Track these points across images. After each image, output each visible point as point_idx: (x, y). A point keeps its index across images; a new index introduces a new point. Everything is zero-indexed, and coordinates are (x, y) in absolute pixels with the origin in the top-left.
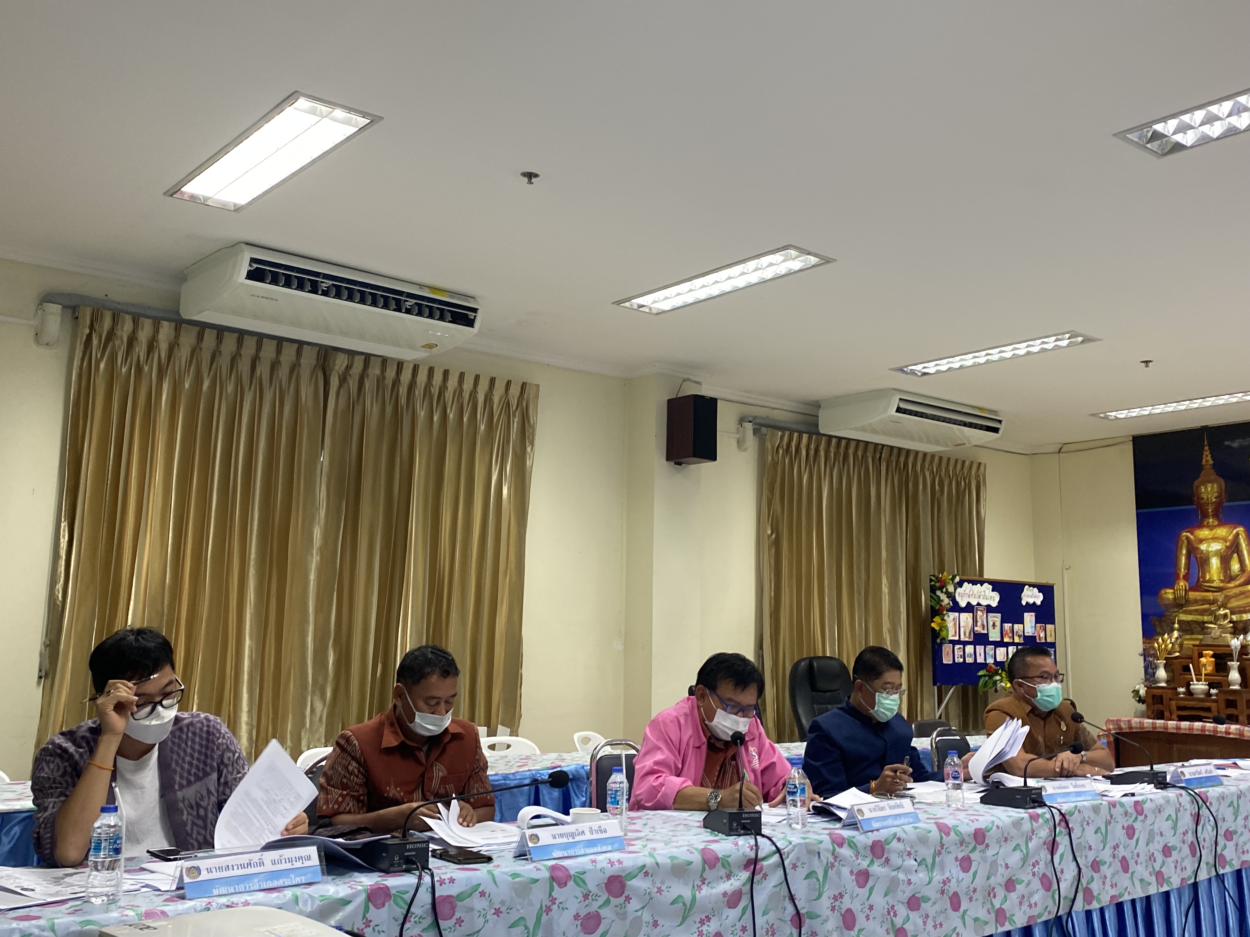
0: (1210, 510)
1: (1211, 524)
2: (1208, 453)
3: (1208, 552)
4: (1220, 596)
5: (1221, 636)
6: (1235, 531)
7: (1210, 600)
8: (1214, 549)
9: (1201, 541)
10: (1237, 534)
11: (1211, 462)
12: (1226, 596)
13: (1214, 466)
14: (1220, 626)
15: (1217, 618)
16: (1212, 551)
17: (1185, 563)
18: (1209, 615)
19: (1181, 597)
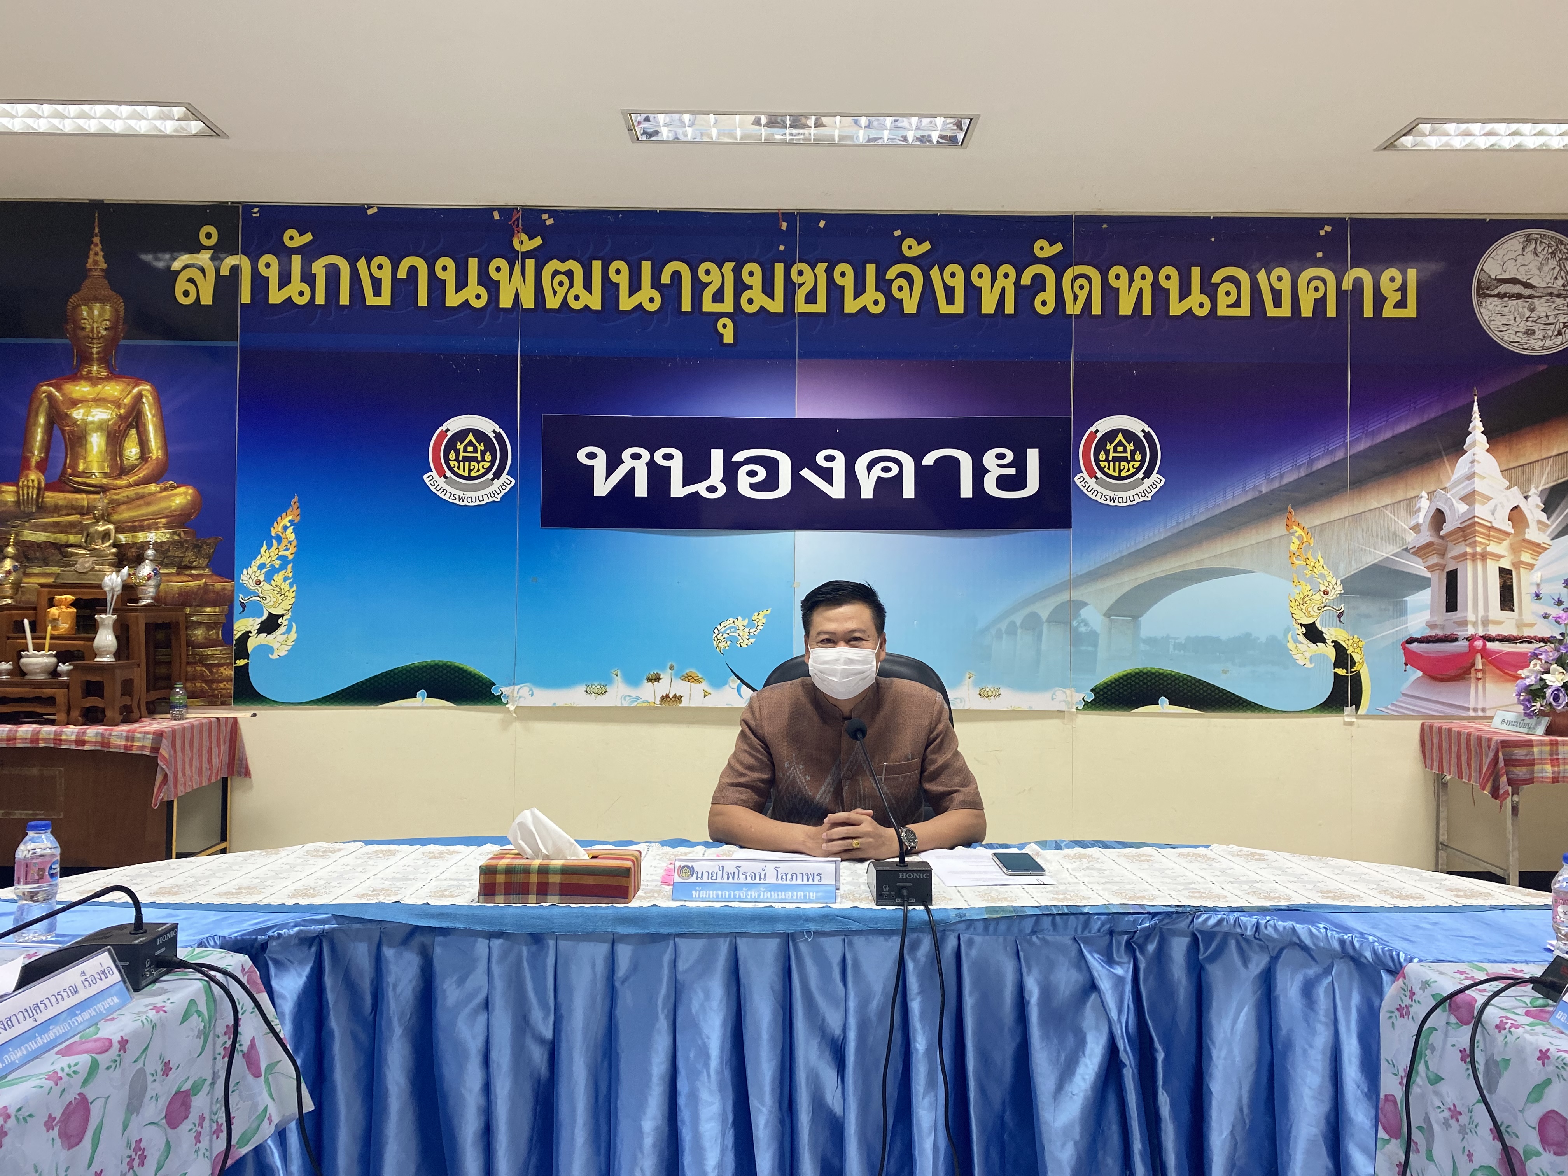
0: (94, 350)
1: (95, 374)
2: (98, 249)
3: (86, 423)
4: (100, 502)
5: (93, 569)
6: (136, 390)
7: (83, 507)
8: (96, 419)
9: (74, 403)
10: (140, 396)
11: (104, 266)
12: (112, 502)
13: (108, 274)
14: (95, 552)
15: (90, 538)
16: (92, 422)
17: (43, 440)
18: (77, 533)
19: (29, 501)
